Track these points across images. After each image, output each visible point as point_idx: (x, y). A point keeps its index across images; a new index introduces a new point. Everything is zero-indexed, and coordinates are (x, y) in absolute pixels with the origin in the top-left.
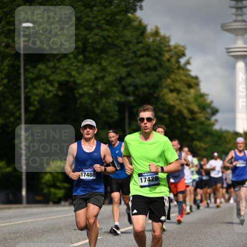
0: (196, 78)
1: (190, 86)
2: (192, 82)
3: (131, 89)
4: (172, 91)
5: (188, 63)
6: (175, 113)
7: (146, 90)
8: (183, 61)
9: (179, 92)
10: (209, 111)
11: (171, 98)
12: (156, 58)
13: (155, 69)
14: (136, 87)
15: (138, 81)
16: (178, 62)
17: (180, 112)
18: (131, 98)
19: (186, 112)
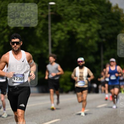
3: (104, 35)
7: (111, 36)
15: (107, 32)
18: (104, 40)
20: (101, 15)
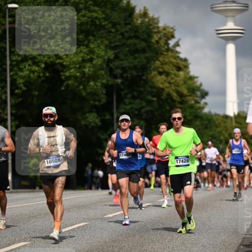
0: (186, 60)
1: (179, 69)
2: (182, 64)
3: (119, 71)
4: (160, 73)
5: (177, 45)
6: (164, 96)
7: (134, 73)
8: (172, 43)
9: (167, 74)
10: (199, 93)
11: (160, 81)
12: (145, 40)
13: (144, 51)
14: (124, 70)
15: (126, 64)
16: (167, 44)
17: (169, 95)
18: (119, 81)
19: (175, 95)
20: (113, 30)
